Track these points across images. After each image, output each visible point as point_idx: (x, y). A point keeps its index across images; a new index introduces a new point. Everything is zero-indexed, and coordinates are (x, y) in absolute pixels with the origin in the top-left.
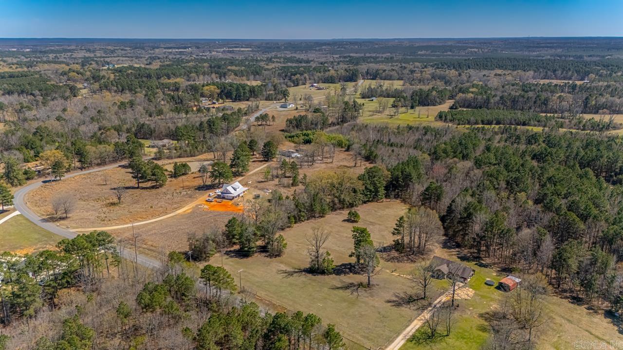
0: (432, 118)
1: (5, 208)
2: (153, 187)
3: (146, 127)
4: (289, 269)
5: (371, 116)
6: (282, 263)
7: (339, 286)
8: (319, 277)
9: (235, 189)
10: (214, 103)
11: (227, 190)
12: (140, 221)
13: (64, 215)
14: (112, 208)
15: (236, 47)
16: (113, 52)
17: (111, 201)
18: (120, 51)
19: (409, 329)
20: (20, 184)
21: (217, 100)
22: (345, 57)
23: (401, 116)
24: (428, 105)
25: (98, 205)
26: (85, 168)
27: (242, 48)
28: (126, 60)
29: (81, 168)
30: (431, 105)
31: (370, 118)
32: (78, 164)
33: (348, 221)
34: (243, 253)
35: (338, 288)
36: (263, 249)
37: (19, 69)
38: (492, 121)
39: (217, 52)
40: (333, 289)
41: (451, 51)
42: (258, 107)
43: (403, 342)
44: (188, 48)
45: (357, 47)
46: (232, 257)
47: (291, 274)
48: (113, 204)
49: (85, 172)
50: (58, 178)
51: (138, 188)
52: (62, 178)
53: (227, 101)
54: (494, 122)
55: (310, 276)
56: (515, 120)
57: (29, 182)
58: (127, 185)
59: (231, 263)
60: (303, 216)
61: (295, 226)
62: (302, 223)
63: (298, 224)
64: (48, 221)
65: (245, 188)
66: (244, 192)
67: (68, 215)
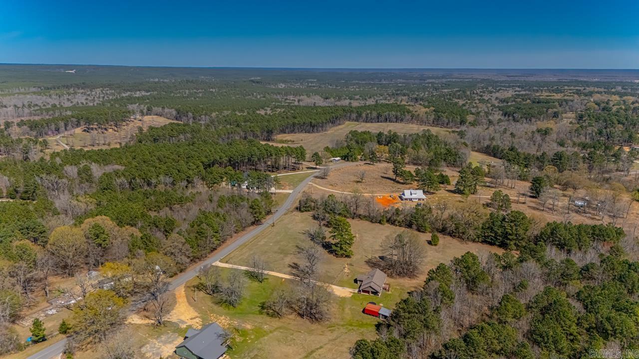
1: (318, 167)
14: (351, 183)
20: (352, 161)
33: (429, 242)
48: (358, 182)
51: (394, 180)
60: (399, 222)
61: (387, 225)
62: (398, 227)
63: (392, 226)
64: (316, 177)
65: (424, 197)
66: (419, 199)
67: (326, 177)
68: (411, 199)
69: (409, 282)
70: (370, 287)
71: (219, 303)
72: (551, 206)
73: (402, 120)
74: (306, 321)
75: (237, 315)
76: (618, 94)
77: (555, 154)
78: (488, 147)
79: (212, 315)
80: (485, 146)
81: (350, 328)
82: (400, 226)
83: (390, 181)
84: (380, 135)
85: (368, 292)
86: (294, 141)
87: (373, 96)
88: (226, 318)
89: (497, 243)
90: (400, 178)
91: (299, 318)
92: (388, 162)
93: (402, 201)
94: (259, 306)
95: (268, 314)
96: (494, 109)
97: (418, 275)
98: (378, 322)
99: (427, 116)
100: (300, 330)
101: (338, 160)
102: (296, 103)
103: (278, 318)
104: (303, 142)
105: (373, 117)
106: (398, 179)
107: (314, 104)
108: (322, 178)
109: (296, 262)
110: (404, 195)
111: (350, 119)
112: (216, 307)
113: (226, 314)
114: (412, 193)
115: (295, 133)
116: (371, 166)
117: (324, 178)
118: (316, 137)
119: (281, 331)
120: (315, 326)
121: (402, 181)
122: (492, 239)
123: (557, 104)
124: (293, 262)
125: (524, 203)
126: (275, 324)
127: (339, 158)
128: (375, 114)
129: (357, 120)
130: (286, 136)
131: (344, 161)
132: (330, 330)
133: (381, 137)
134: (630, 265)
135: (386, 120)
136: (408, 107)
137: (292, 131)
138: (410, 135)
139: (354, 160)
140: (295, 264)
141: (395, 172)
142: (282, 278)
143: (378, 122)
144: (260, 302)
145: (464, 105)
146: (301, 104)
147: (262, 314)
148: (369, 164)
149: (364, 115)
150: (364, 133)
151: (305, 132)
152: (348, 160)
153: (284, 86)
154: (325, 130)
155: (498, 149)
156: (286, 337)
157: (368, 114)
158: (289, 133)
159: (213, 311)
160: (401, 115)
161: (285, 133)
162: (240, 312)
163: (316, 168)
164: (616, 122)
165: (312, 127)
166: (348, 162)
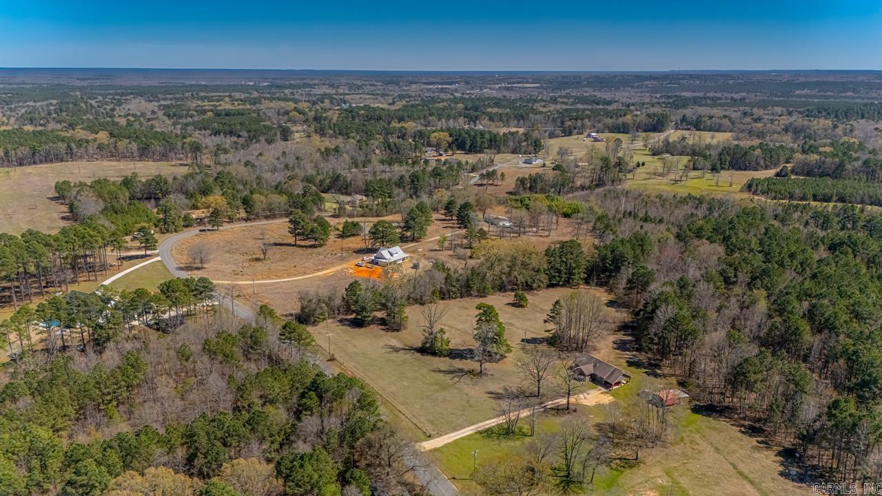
0: (736, 187)
1: (148, 252)
2: (311, 246)
3: (341, 179)
4: (399, 345)
5: (646, 179)
6: (395, 338)
7: (443, 369)
8: (430, 358)
9: (392, 255)
10: (441, 155)
11: (382, 255)
12: (273, 279)
13: (200, 265)
14: (253, 263)
15: (519, 83)
16: (359, 87)
17: (258, 256)
18: (368, 86)
19: (488, 422)
20: (176, 231)
21: (446, 151)
22: (669, 97)
23: (690, 183)
24: (745, 170)
25: (240, 258)
26: (250, 220)
27: (527, 83)
28: (369, 99)
29: (246, 220)
30: (750, 170)
31: (644, 182)
32: (243, 214)
33: (513, 305)
34: (358, 324)
35: (440, 371)
36: (383, 322)
37: (241, 107)
38: (831, 197)
39: (490, 89)
40: (434, 371)
41: (854, 91)
42: (492, 161)
43: (471, 432)
44: (455, 83)
45: (698, 82)
46: (344, 325)
47: (397, 350)
48: (257, 260)
49: (249, 224)
50: (216, 228)
51: (295, 245)
52: (220, 228)
53: (458, 152)
54: (835, 198)
55: (418, 355)
56: (870, 197)
57: (185, 229)
58: (285, 242)
59: (339, 331)
61: (440, 302)
62: (453, 300)
63: (445, 301)
65: (406, 255)
67: (205, 266)
70: (623, 375)
82: (455, 298)
83: (289, 247)
85: (618, 384)
92: (228, 222)
103: (641, 464)
106: (300, 241)
114: (392, 253)
119: (676, 474)
121: (309, 244)
122: (556, 280)
123: (254, 115)
136: (62, 134)
139: (178, 229)
140: (491, 393)
143: (35, 163)
148: (210, 230)
152: (168, 231)
163: (145, 256)
166: (168, 235)
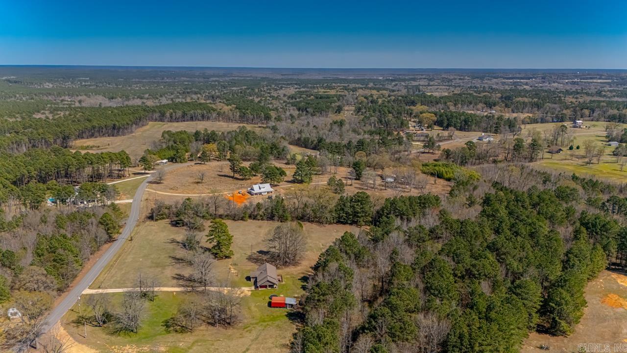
1: (147, 172)
2: (241, 179)
9: (260, 189)
13: (160, 181)
14: (191, 185)
15: (591, 78)
17: (199, 181)
20: (181, 162)
25: (190, 181)
32: (229, 157)
34: (176, 224)
35: (173, 258)
40: (170, 257)
42: (451, 136)
47: (173, 242)
48: (198, 183)
50: (203, 163)
51: (232, 177)
53: (436, 128)
59: (162, 227)
60: (261, 216)
61: (249, 221)
62: (260, 221)
63: (254, 221)
64: (150, 182)
65: (272, 190)
66: (268, 193)
67: (162, 181)
68: (260, 194)
69: (295, 269)
70: (268, 281)
71: (116, 332)
72: (372, 186)
73: (208, 119)
74: (218, 329)
75: (143, 340)
76: (376, 89)
77: (358, 141)
78: (299, 139)
79: (113, 347)
80: (297, 138)
81: (265, 324)
82: (262, 219)
83: (228, 178)
84: (197, 134)
85: (265, 287)
86: (99, 147)
87: (164, 94)
88: (132, 346)
89: (349, 222)
90: (238, 174)
91: (210, 328)
92: (218, 161)
93: (253, 196)
94: (162, 325)
95: (176, 331)
96: (288, 105)
97: (299, 262)
98: (287, 312)
99: (233, 113)
100: (218, 339)
101: (166, 163)
102: (77, 104)
103: (189, 333)
104: (111, 146)
105: (178, 116)
106: (237, 176)
107: (100, 105)
108: (158, 183)
109: (178, 273)
110: (254, 190)
111: (152, 120)
112: (113, 338)
113: (130, 343)
114: (261, 187)
115: (96, 137)
116: (203, 165)
117: (160, 183)
118: (123, 140)
119: (199, 344)
120: (230, 331)
121: (241, 177)
122: (344, 219)
123: (335, 98)
124: (175, 273)
125: (351, 185)
126: (190, 339)
127: (165, 161)
128: (179, 113)
129: (161, 120)
130: (86, 142)
131: (171, 163)
132: (247, 331)
133: (199, 136)
134: (462, 223)
135: (192, 119)
136: (210, 105)
137: (92, 136)
138: (228, 133)
139: (183, 161)
140: (178, 275)
141: (233, 169)
142: (172, 292)
143: (184, 121)
144: (161, 321)
145: (259, 102)
146: (84, 104)
147: (169, 332)
148: (201, 164)
149: (168, 115)
150: (181, 132)
151: (109, 136)
152: (176, 162)
153: (51, 86)
154: (132, 132)
155: (308, 140)
156: (208, 349)
157: (171, 114)
158: (88, 138)
159: (113, 344)
160: (207, 113)
161: (82, 138)
162: (143, 336)
163: (145, 173)
164: (387, 112)
165: (115, 130)
166: (176, 164)
